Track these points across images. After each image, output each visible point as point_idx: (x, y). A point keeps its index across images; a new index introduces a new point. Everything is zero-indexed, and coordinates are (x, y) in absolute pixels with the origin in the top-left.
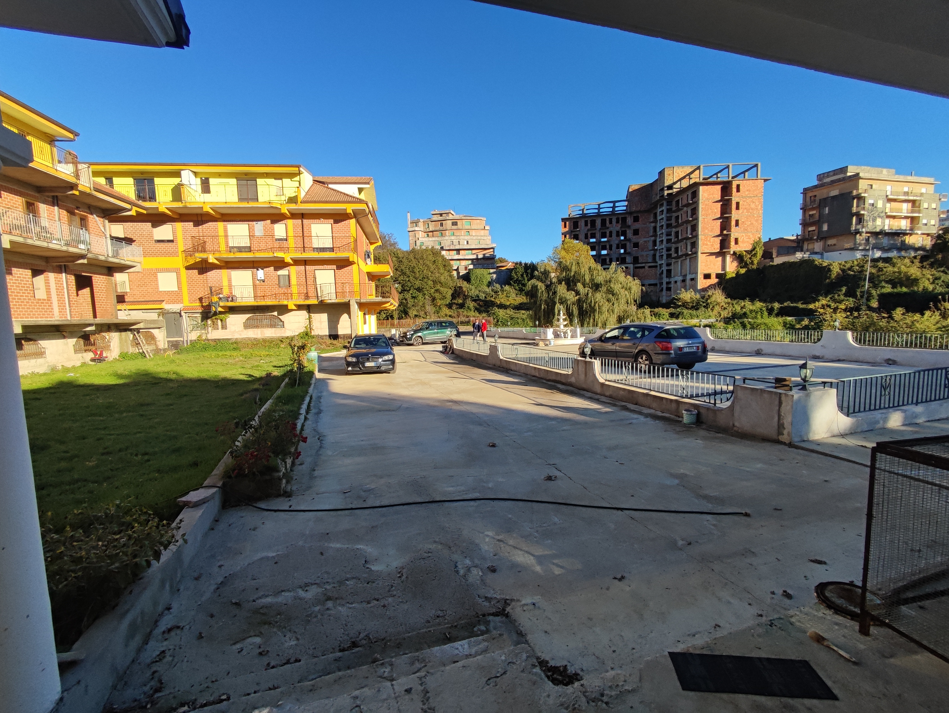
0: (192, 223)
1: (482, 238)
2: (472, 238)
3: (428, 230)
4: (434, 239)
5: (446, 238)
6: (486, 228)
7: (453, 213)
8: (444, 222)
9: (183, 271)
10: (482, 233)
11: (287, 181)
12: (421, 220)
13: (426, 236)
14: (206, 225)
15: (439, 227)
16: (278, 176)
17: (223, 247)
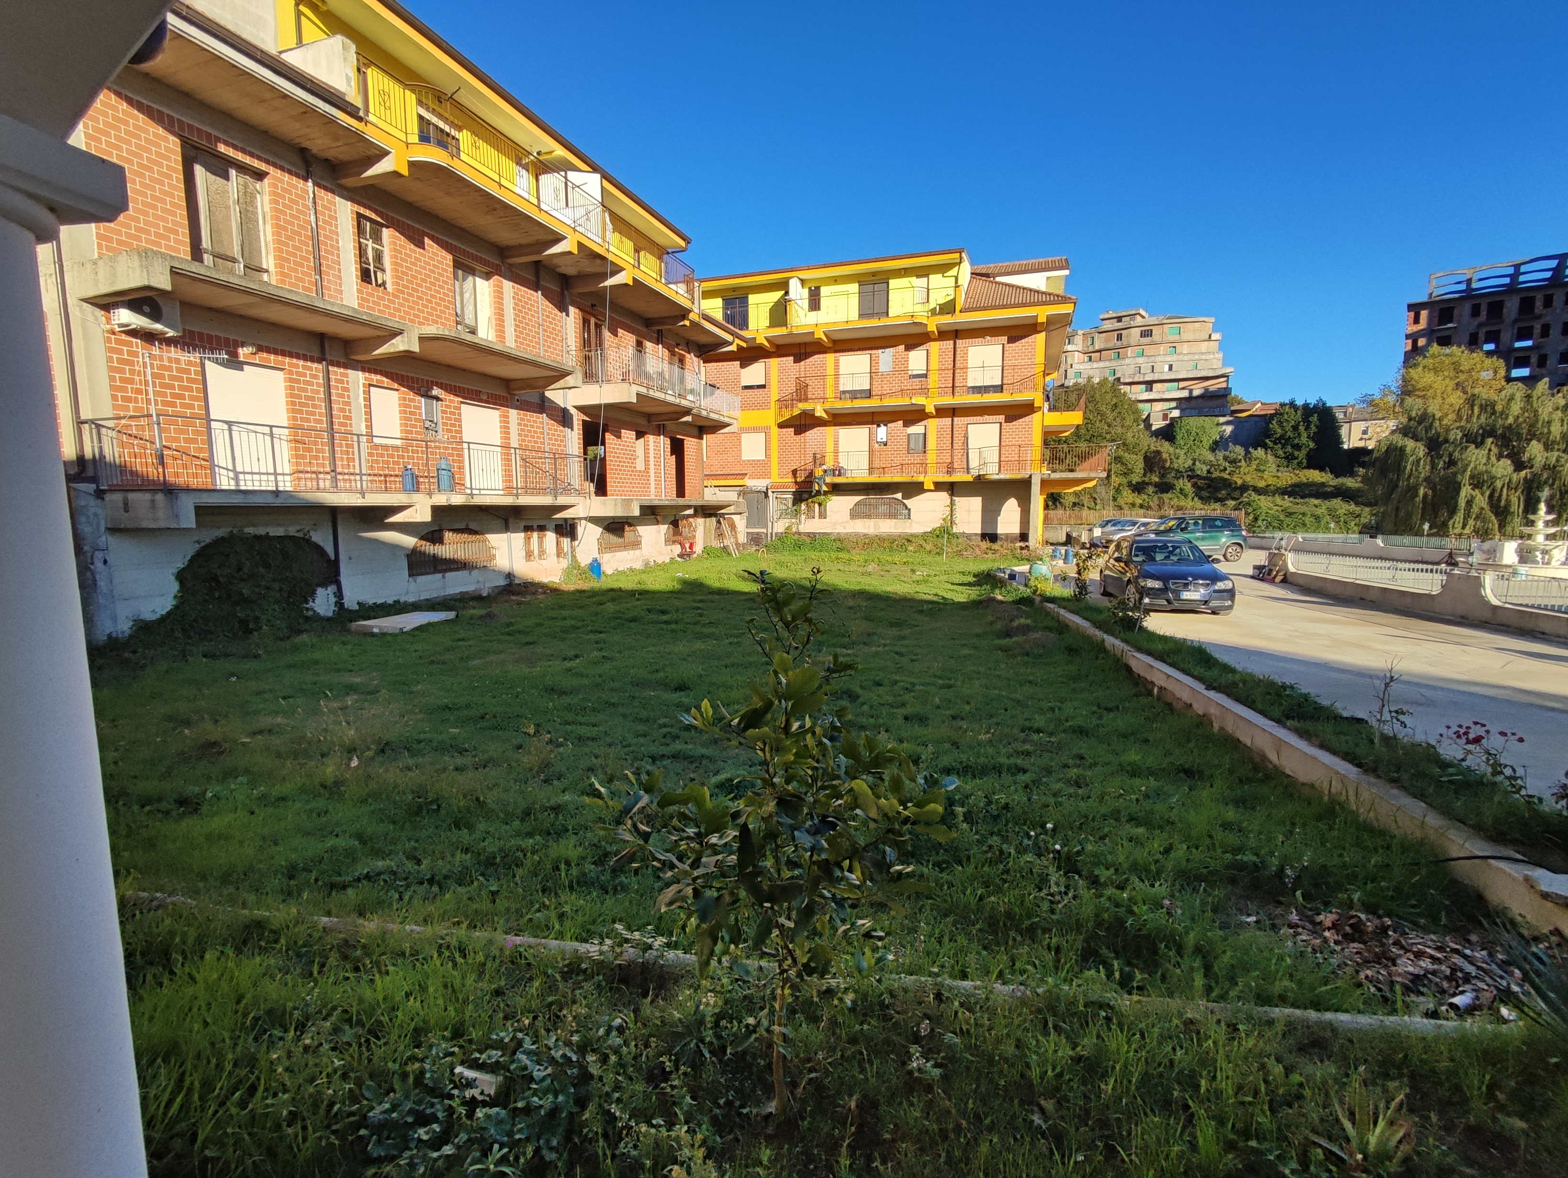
0: (792, 358)
1: (1203, 357)
2: (1181, 357)
3: (1091, 349)
4: (1101, 364)
5: (1127, 361)
6: (1213, 338)
7: (1143, 313)
8: (1123, 332)
9: (775, 430)
10: (1204, 346)
11: (936, 279)
12: (1080, 332)
13: (1086, 359)
14: (811, 359)
15: (1114, 342)
16: (922, 272)
17: (830, 393)
